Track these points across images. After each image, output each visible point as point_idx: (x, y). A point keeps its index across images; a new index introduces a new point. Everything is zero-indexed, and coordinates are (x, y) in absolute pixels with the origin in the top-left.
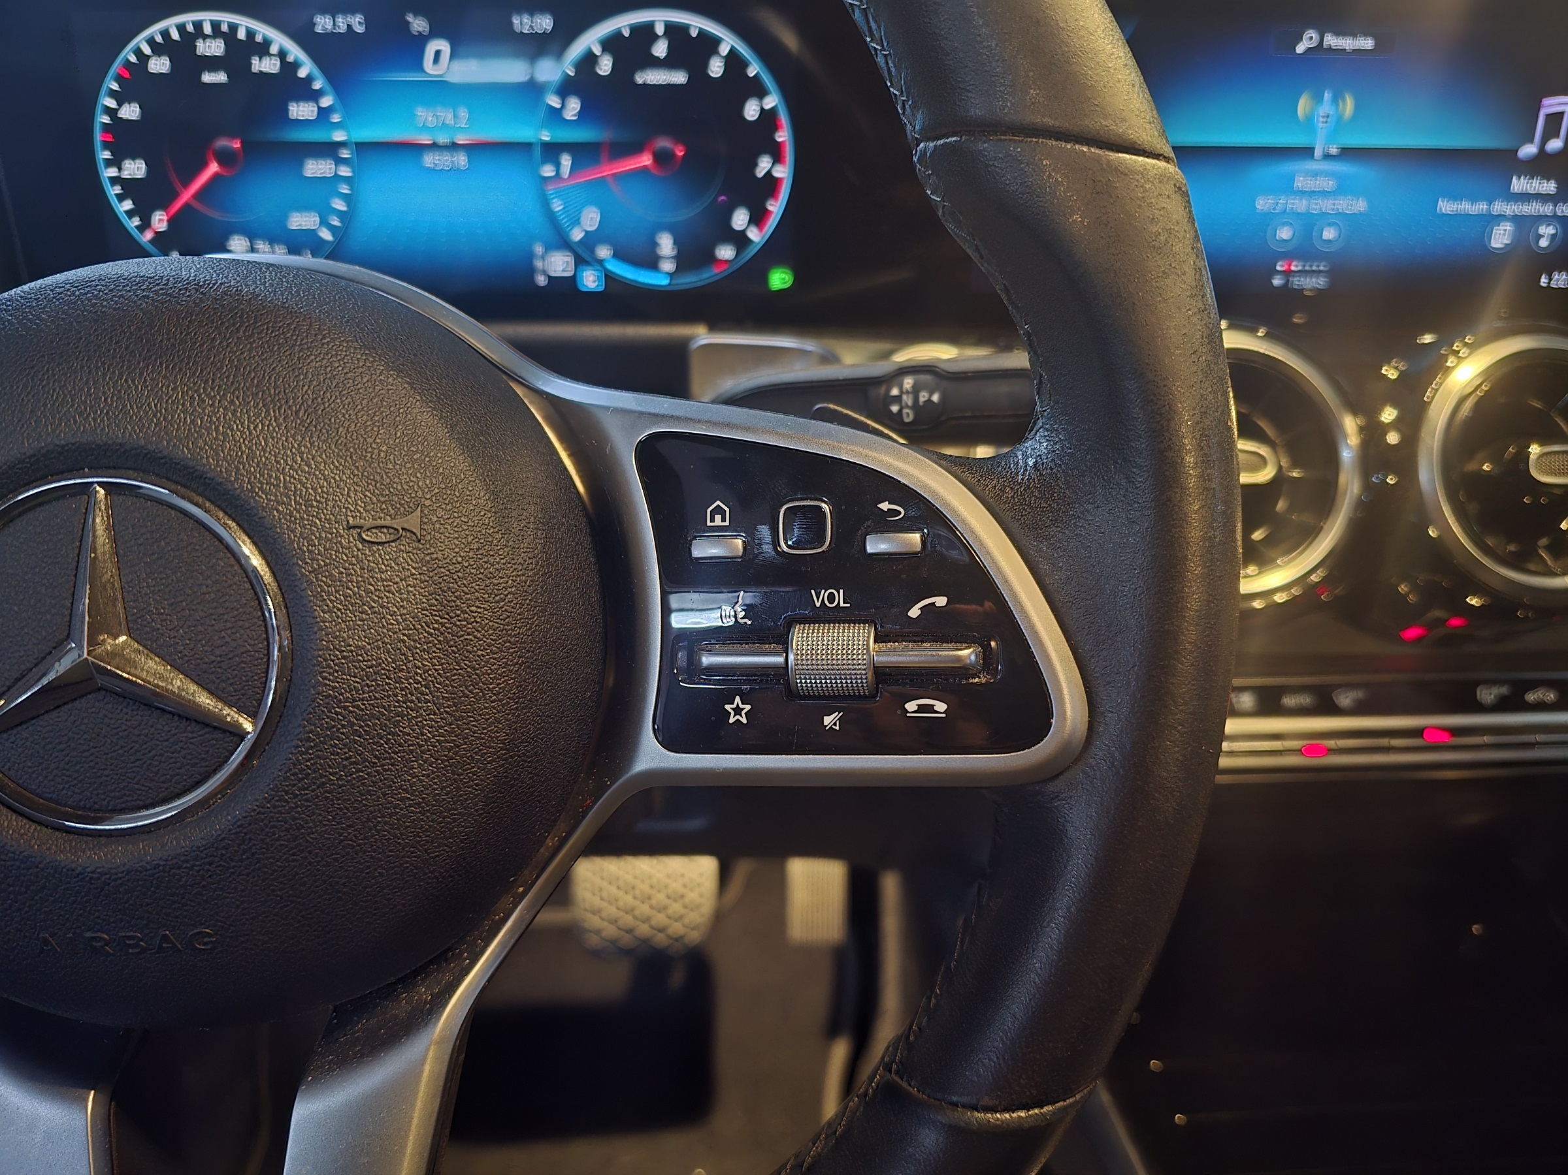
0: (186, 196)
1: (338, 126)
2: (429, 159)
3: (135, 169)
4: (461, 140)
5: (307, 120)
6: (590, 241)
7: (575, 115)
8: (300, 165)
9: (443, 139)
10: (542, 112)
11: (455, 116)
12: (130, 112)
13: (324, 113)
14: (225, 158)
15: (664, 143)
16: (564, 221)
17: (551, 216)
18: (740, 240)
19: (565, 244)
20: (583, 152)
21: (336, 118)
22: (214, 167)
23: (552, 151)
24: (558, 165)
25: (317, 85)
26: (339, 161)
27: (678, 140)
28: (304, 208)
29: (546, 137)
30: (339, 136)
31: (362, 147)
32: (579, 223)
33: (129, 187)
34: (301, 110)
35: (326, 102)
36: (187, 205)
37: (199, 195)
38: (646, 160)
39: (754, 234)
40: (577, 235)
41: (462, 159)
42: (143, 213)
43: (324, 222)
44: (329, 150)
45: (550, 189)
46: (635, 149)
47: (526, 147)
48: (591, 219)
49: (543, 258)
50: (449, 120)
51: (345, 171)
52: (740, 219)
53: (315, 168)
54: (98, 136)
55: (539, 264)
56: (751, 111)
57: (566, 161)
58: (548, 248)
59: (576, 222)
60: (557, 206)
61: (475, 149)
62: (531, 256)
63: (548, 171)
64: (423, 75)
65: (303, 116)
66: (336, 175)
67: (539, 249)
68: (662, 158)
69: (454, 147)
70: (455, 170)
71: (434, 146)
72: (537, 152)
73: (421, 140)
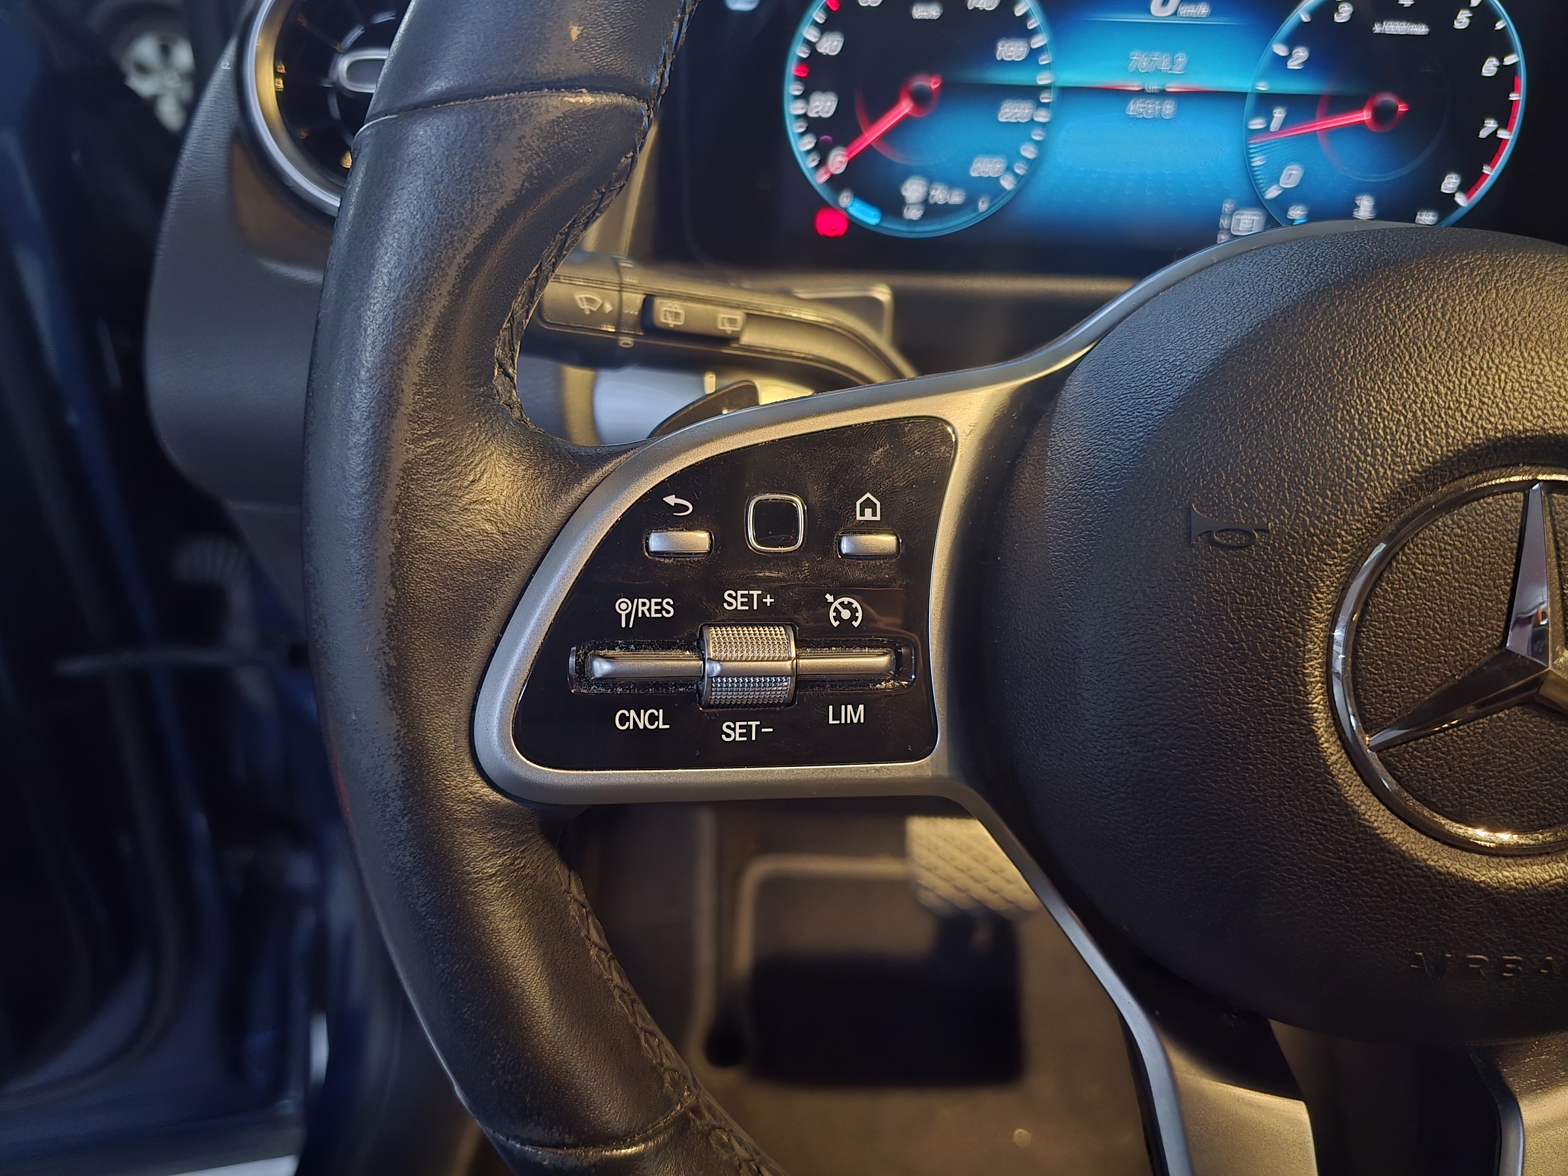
0: (871, 136)
1: (1046, 67)
2: (1135, 107)
3: (824, 105)
4: (1172, 87)
5: (1013, 61)
6: (1287, 199)
7: (1298, 65)
8: (997, 108)
9: (1153, 86)
10: (1265, 59)
11: (1173, 63)
12: (831, 45)
13: (1034, 54)
14: (921, 99)
15: (1388, 98)
16: (1261, 178)
17: (1249, 172)
18: (1445, 204)
19: (1256, 201)
20: (1298, 105)
21: (1044, 60)
22: (905, 107)
23: (1266, 102)
24: (1269, 118)
25: (1032, 24)
26: (1040, 105)
27: (1402, 98)
28: (990, 152)
29: (1263, 87)
30: (1043, 79)
31: (1067, 92)
32: (1278, 181)
33: (814, 125)
34: (1010, 50)
35: (1038, 41)
36: (869, 145)
37: (886, 136)
38: (1365, 116)
39: (1460, 199)
40: (1272, 193)
41: (1169, 107)
42: (822, 151)
43: (1009, 169)
44: (1031, 93)
45: (1254, 144)
46: (1355, 104)
47: (1238, 97)
48: (1291, 176)
49: (1231, 216)
50: (1165, 64)
51: (1042, 116)
52: (1450, 183)
53: (1012, 111)
54: (792, 68)
55: (1224, 222)
56: (1490, 68)
57: (1279, 114)
58: (1240, 206)
59: (1276, 180)
60: (1258, 161)
61: (1184, 97)
62: (1219, 212)
63: (1257, 124)
64: (1148, 16)
65: (1010, 56)
66: (1032, 120)
67: (1227, 207)
68: (1382, 115)
69: (1163, 94)
70: (1158, 119)
71: (1142, 93)
72: (1249, 103)
73: (1130, 86)
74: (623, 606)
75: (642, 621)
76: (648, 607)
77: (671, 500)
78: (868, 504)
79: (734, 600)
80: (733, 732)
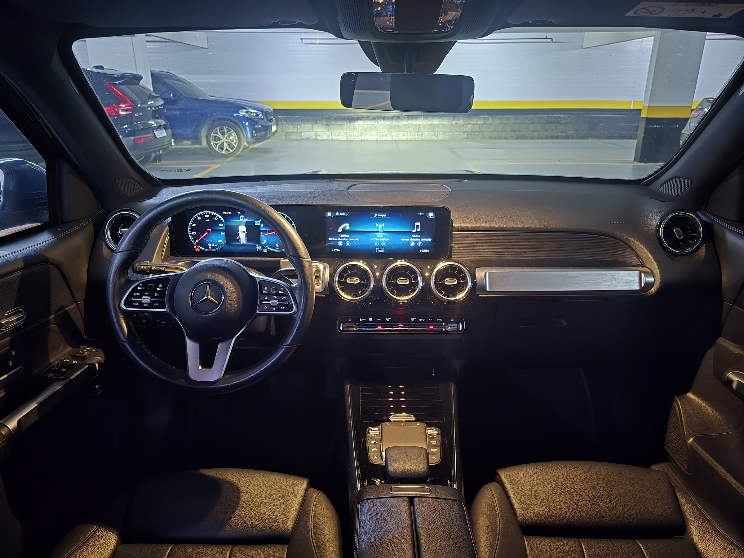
0: (202, 237)
3: (194, 233)
12: (194, 225)
14: (208, 232)
19: (261, 245)
22: (206, 233)
25: (223, 221)
33: (193, 236)
36: (202, 239)
37: (204, 237)
42: (195, 240)
54: (189, 228)
55: (257, 248)
74: (135, 294)
75: (136, 295)
76: (137, 294)
77: (140, 284)
78: (160, 285)
79: (146, 294)
80: (145, 305)
